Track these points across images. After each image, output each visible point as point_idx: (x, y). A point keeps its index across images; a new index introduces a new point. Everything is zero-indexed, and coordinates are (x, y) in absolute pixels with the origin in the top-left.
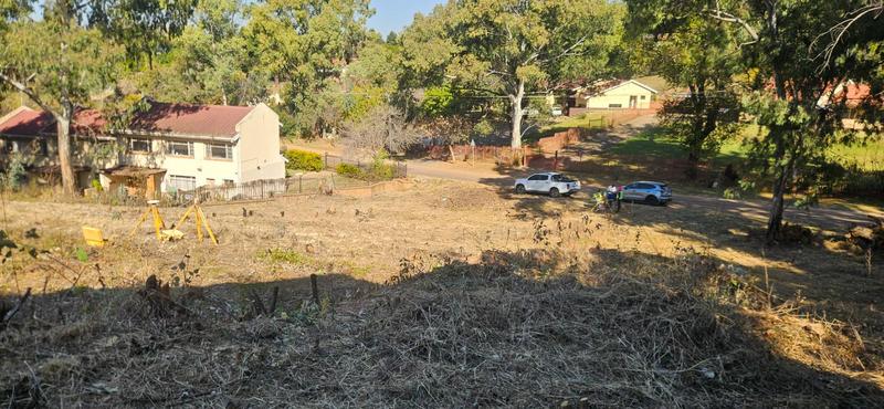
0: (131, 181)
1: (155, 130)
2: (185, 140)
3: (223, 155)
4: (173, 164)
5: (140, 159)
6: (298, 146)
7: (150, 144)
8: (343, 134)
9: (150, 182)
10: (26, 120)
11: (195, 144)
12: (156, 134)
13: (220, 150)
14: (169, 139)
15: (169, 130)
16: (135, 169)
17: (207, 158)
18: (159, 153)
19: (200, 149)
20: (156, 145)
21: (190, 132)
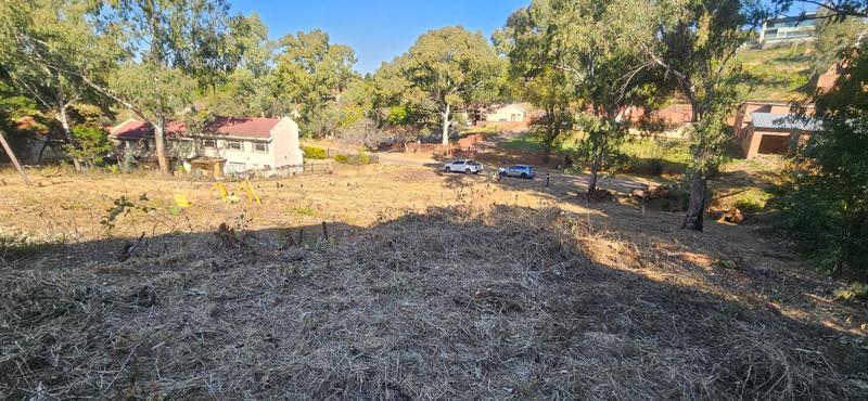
0: (204, 166)
1: (219, 133)
2: (238, 140)
4: (231, 155)
5: (209, 152)
6: (311, 144)
7: (216, 143)
8: (339, 136)
9: (217, 167)
10: (134, 128)
11: (245, 143)
12: (219, 136)
13: (260, 146)
14: (228, 140)
15: (227, 134)
16: (207, 158)
17: (253, 151)
18: (222, 148)
19: (248, 146)
20: (220, 143)
21: (241, 135)
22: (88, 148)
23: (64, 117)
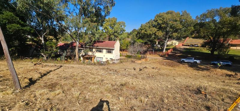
0: (87, 59)
1: (94, 46)
2: (101, 49)
3: (110, 52)
4: (98, 54)
5: (90, 53)
7: (92, 50)
8: (126, 51)
9: (93, 59)
11: (104, 50)
12: (95, 47)
13: (110, 51)
14: (97, 49)
15: (98, 46)
16: (89, 55)
17: (106, 53)
18: (94, 52)
19: (104, 51)
20: (94, 50)
21: (103, 47)
22: (50, 50)
23: (43, 39)
